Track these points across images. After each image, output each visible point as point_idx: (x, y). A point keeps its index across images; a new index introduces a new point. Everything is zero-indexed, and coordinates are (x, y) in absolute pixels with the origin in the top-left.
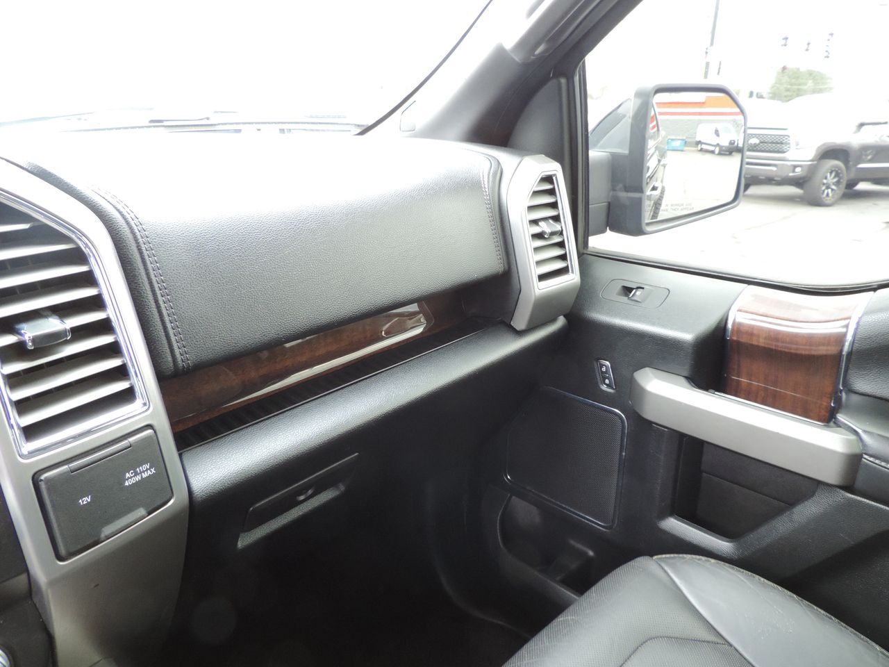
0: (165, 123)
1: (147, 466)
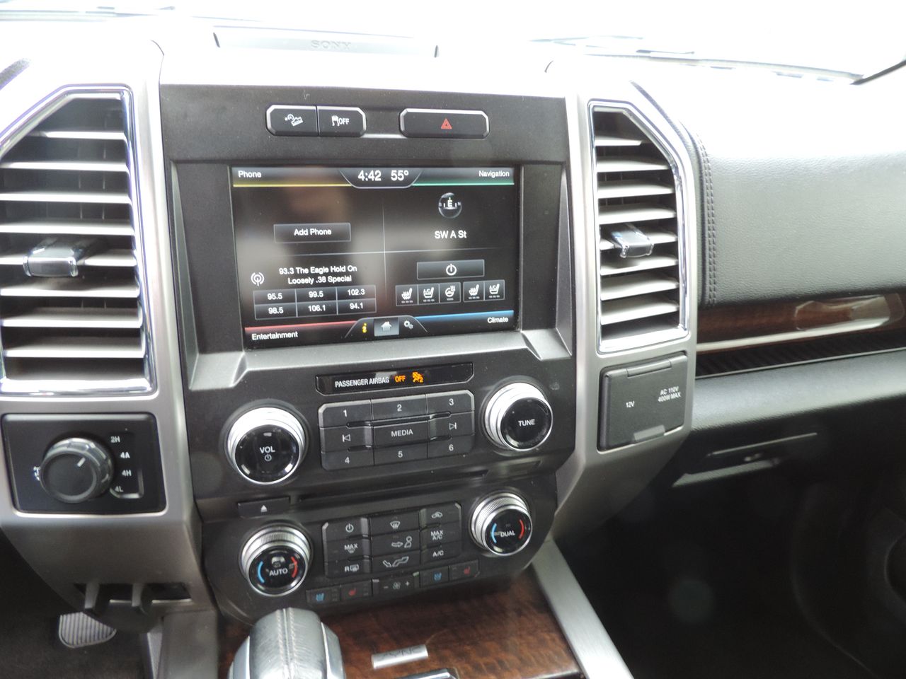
0: (652, 55)
1: (676, 389)
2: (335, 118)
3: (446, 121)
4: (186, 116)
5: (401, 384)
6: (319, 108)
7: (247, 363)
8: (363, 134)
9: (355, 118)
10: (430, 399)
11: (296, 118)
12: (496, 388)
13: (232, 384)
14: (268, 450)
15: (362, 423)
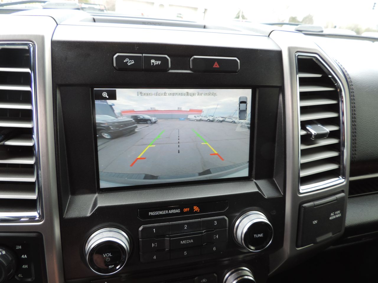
1: (339, 212)
2: (153, 61)
3: (216, 63)
4: (66, 59)
5: (187, 213)
6: (143, 55)
7: (98, 202)
8: (169, 70)
9: (164, 60)
10: (203, 221)
11: (130, 61)
12: (240, 214)
13: (89, 215)
14: (108, 255)
15: (164, 236)
